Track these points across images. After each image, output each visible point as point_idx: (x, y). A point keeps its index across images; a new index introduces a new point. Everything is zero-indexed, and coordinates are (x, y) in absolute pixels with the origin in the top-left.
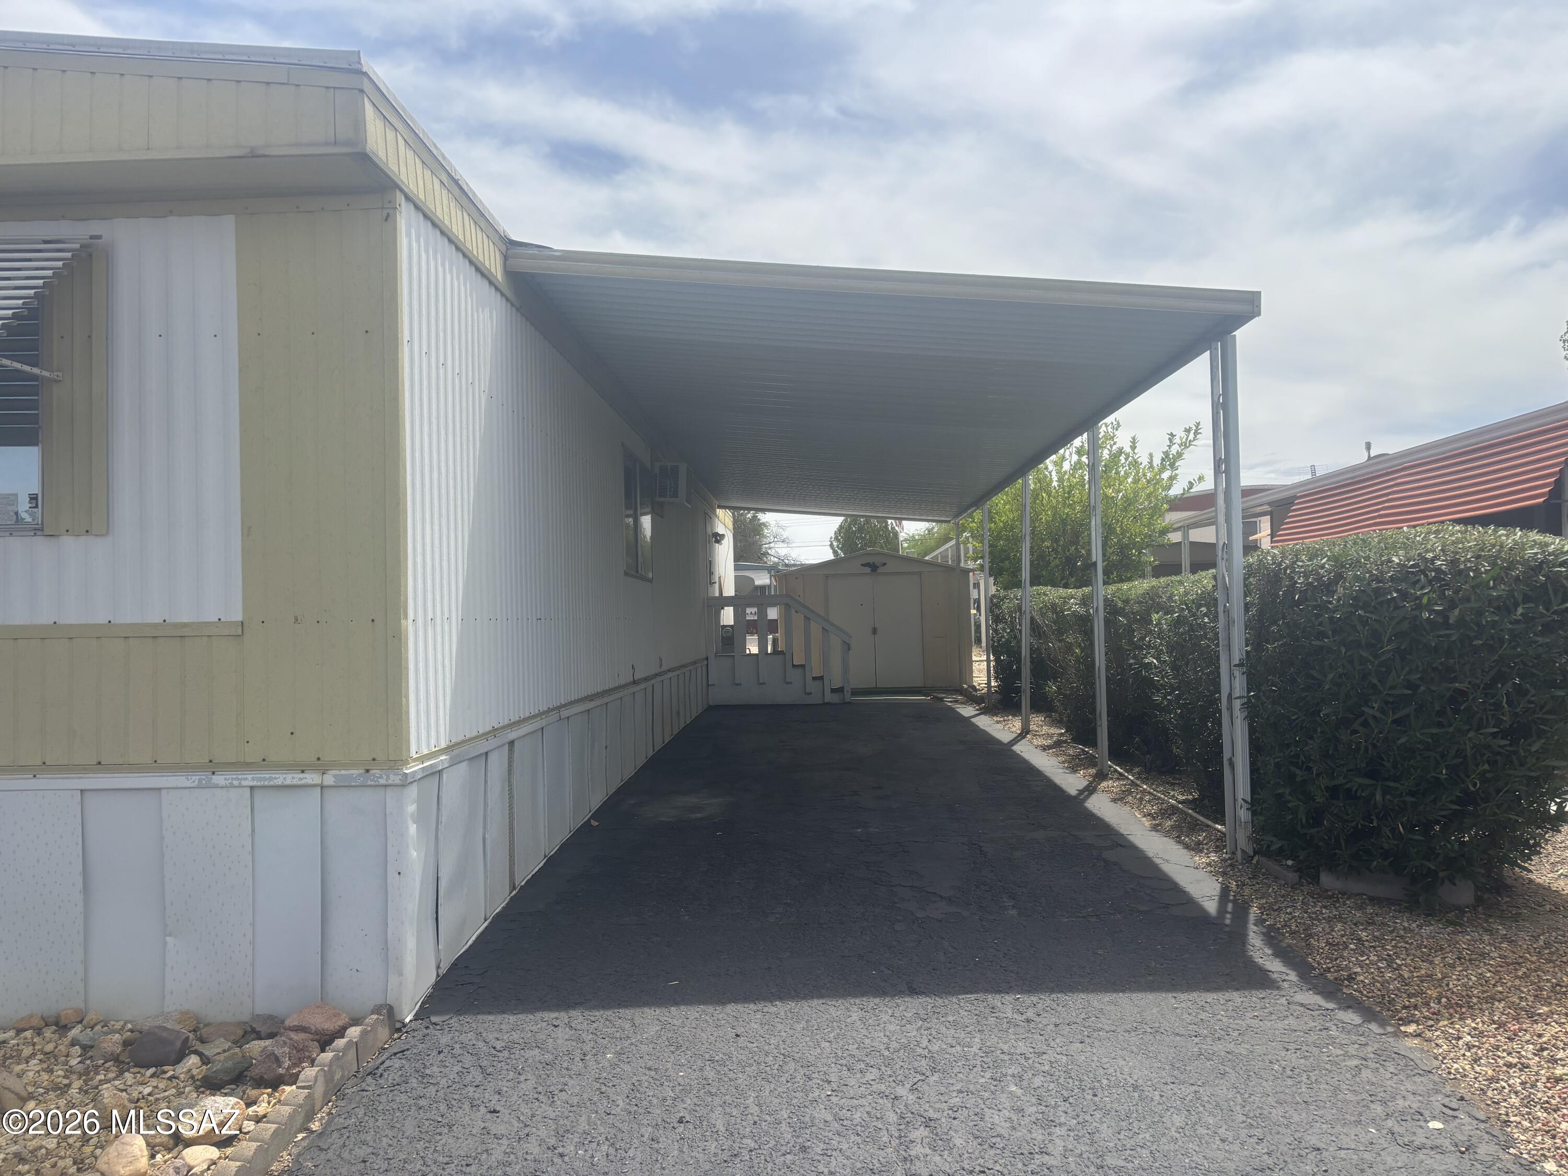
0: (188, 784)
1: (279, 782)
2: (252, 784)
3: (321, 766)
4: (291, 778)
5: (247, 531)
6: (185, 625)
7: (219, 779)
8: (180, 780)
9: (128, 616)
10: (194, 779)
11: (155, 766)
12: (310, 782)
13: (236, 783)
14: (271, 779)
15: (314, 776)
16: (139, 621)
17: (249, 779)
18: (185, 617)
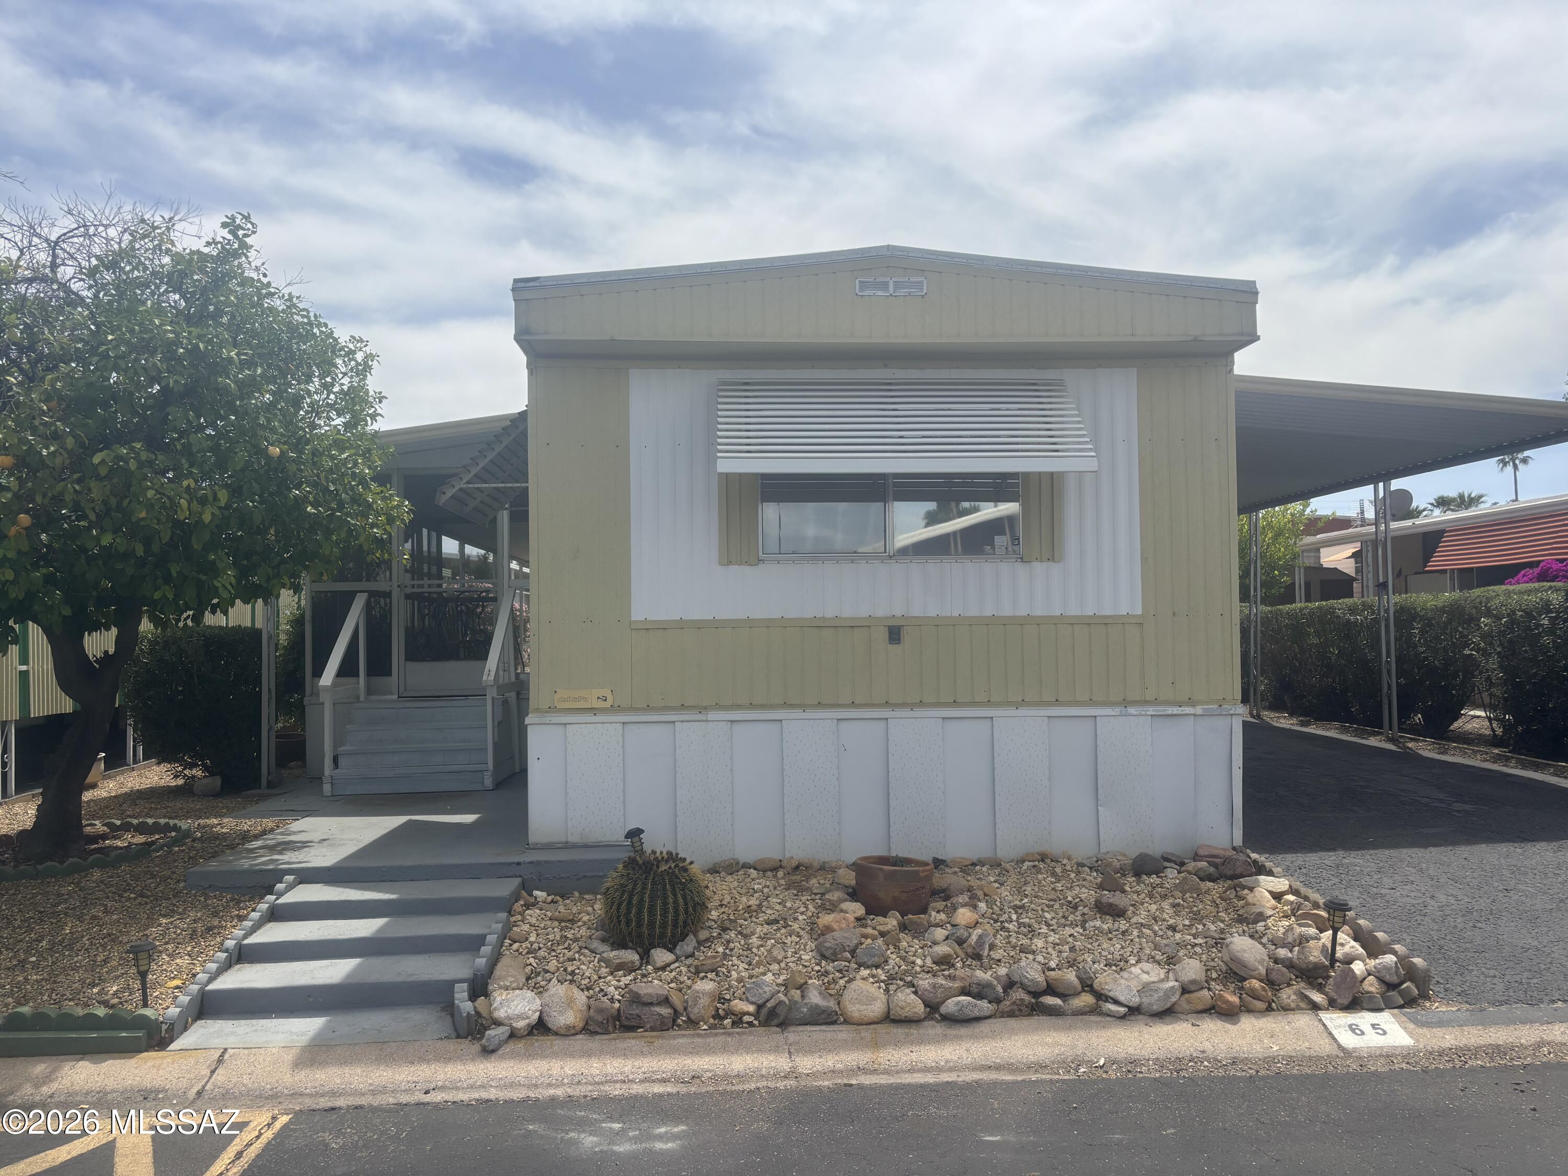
0: (1114, 713)
1: (1169, 712)
2: (1153, 713)
3: (1191, 702)
4: (1175, 710)
5: (1144, 560)
6: (1108, 617)
7: (1132, 710)
8: (1108, 711)
9: (1074, 611)
10: (1117, 711)
11: (1091, 703)
12: (1189, 712)
13: (1143, 713)
14: (1164, 711)
15: (1190, 709)
16: (1079, 614)
17: (1151, 710)
18: (1107, 612)
